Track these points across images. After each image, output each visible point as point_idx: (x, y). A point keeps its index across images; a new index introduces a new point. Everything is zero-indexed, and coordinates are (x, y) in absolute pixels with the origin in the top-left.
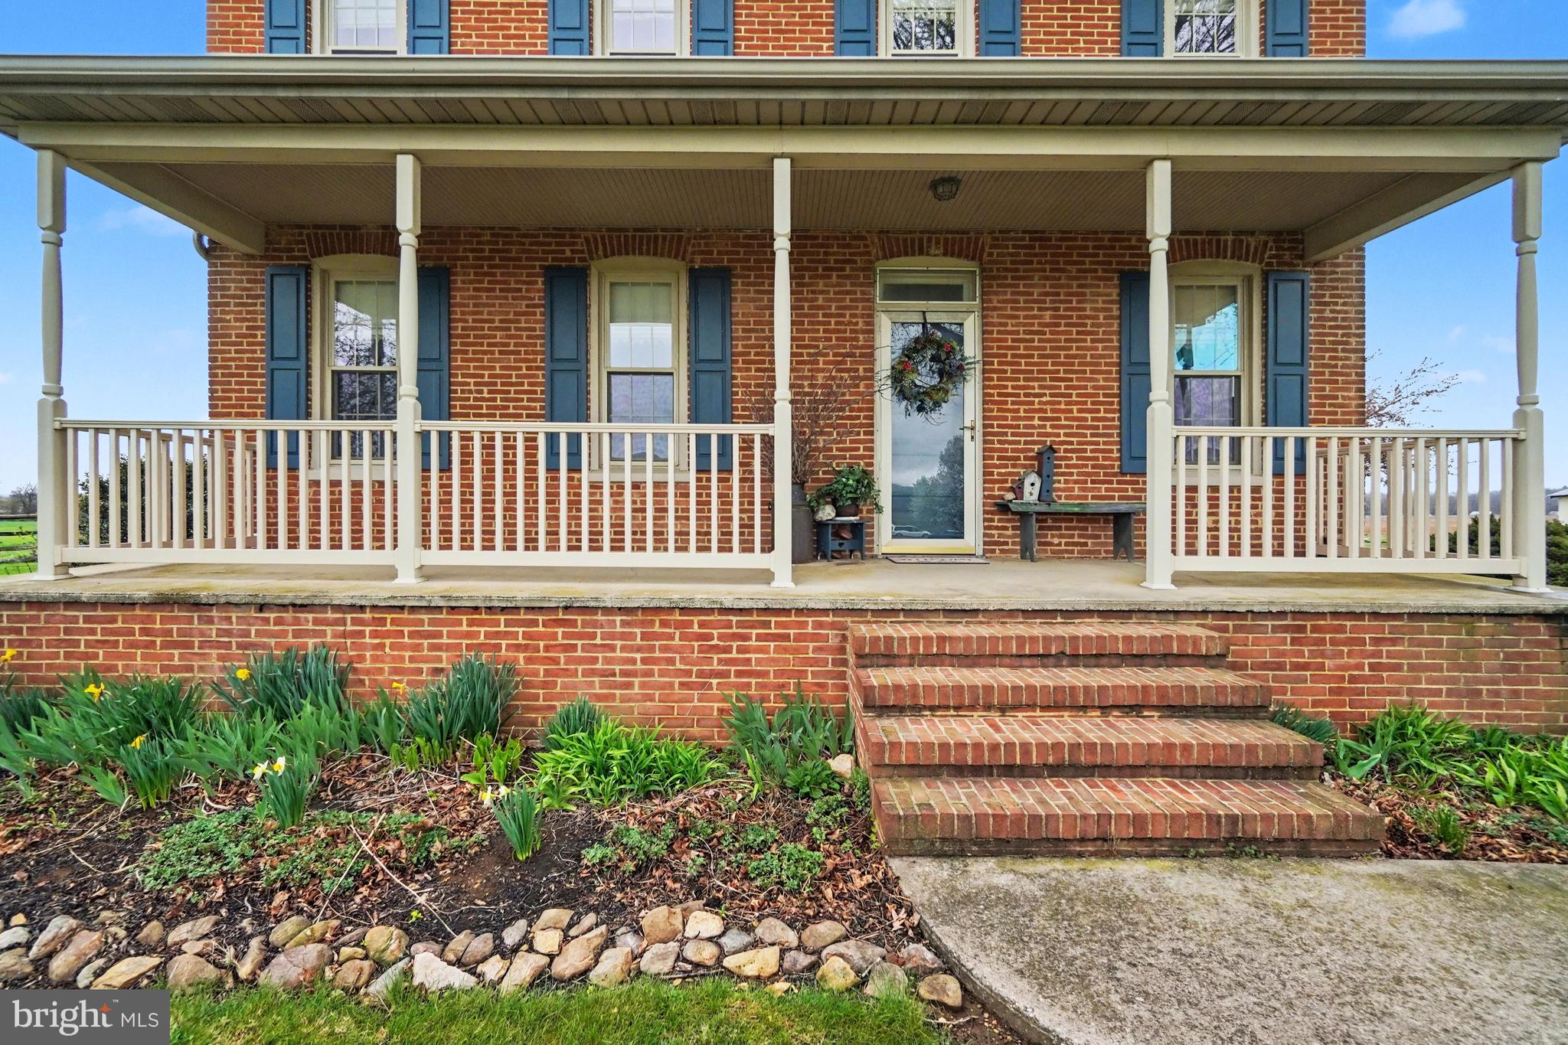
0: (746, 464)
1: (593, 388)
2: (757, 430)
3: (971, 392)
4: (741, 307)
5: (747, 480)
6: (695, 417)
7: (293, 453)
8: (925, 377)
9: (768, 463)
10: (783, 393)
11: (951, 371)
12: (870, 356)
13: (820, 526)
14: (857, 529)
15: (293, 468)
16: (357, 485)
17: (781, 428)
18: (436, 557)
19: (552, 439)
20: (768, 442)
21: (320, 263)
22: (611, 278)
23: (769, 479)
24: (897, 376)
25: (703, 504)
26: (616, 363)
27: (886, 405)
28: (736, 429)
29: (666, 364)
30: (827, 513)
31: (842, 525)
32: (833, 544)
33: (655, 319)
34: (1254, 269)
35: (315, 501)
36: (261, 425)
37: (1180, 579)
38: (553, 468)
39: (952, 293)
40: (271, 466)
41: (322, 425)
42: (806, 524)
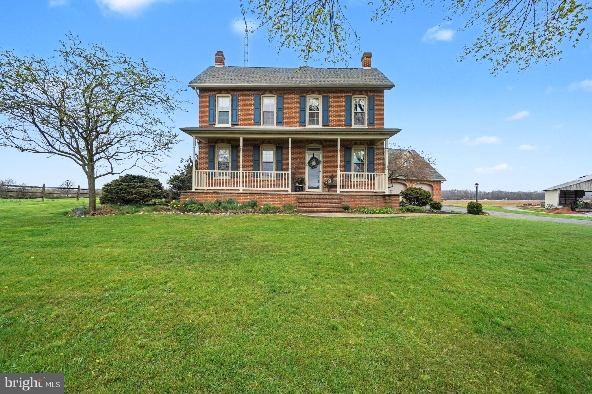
0: (285, 177)
1: (260, 165)
2: (286, 172)
3: (320, 167)
4: (284, 152)
5: (285, 179)
6: (277, 170)
7: (212, 175)
8: (314, 163)
9: (288, 177)
10: (290, 167)
11: (318, 162)
12: (305, 159)
13: (297, 186)
14: (302, 187)
15: (212, 177)
16: (220, 180)
17: (290, 172)
18: (245, 188)
19: (254, 173)
20: (288, 174)
21: (217, 145)
22: (263, 147)
23: (288, 180)
24: (309, 163)
25: (277, 182)
26: (264, 161)
27: (307, 167)
28: (284, 172)
29: (272, 161)
30: (297, 185)
31: (300, 187)
32: (298, 190)
33: (270, 151)
34: (366, 146)
35: (215, 182)
36: (208, 171)
37: (340, 192)
38: (254, 177)
39: (318, 149)
40: (209, 177)
41: (216, 171)
42: (294, 187)
